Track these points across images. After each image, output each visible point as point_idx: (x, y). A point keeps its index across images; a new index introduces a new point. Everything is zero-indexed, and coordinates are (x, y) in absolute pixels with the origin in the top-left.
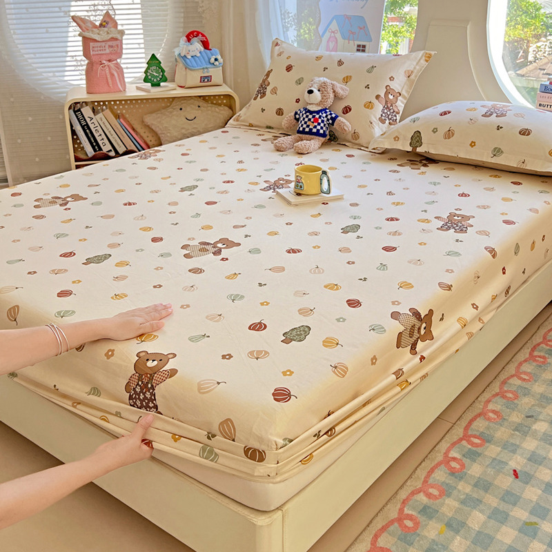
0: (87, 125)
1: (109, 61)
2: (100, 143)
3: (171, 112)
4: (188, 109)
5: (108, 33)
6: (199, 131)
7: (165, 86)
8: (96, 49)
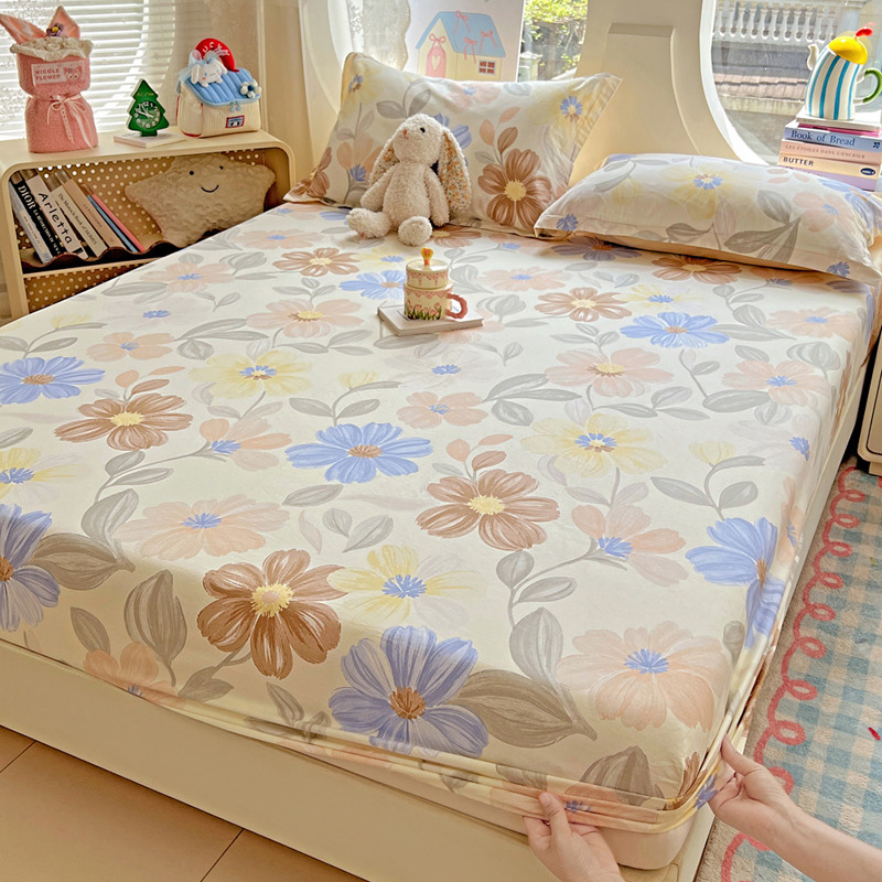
0: (38, 206)
1: (67, 95)
2: (62, 237)
3: (175, 179)
4: (205, 172)
5: (62, 47)
6: (225, 210)
7: (164, 136)
8: (42, 75)
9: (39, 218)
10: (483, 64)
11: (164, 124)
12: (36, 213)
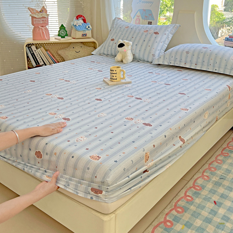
1: (42, 27)
2: (39, 61)
3: (69, 49)
4: (77, 48)
6: (81, 57)
8: (36, 21)
9: (34, 56)
10: (149, 22)
11: (67, 35)
12: (33, 55)
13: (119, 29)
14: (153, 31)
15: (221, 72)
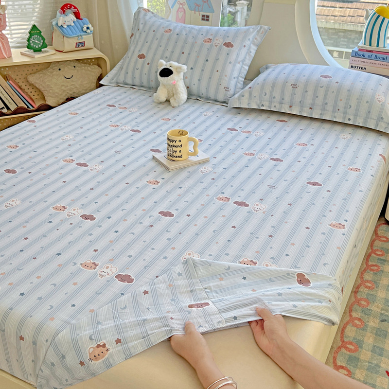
3: (52, 73)
4: (66, 69)
6: (76, 87)
7: (46, 52)
10: (203, 16)
13: (152, 33)
14: (221, 40)
15: (359, 123)
